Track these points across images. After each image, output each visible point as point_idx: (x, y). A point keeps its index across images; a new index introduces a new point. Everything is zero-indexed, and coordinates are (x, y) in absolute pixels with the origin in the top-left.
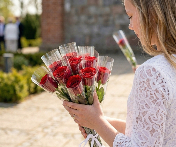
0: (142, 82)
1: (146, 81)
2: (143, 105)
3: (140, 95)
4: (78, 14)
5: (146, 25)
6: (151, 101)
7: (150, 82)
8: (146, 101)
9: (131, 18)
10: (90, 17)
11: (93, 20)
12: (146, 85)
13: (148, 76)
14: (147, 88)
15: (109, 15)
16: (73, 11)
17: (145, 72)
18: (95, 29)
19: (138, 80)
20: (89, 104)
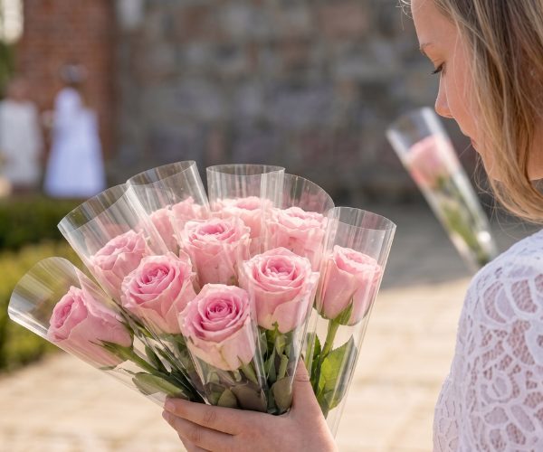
0: (494, 335)
1: (509, 330)
2: (499, 430)
3: (484, 387)
4: (175, 37)
5: (502, 97)
6: (531, 412)
7: (527, 334)
8: (508, 412)
9: (440, 68)
10: (226, 51)
11: (237, 65)
12: (508, 349)
13: (516, 309)
14: (516, 360)
15: (305, 42)
16: (155, 26)
17: (504, 293)
18: (251, 103)
19: (477, 324)
20: (278, 412)
